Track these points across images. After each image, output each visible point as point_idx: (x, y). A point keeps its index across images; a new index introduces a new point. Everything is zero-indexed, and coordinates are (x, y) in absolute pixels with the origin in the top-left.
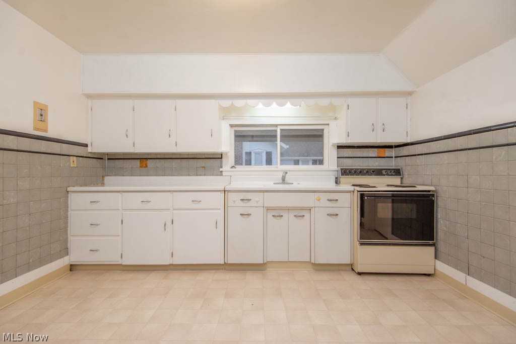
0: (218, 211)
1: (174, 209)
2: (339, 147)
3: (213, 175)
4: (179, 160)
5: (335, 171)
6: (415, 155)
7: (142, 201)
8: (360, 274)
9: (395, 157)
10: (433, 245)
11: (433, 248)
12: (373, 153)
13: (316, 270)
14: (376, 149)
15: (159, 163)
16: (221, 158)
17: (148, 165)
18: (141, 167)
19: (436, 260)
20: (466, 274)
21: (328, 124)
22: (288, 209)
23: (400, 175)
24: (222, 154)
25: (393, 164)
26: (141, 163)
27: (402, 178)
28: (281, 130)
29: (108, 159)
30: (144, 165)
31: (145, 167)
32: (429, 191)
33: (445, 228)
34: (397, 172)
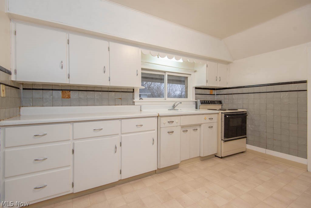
0: (154, 132)
1: (122, 134)
2: (196, 88)
3: (127, 105)
4: (100, 93)
5: (194, 102)
6: (232, 94)
7: (94, 130)
8: (222, 158)
9: (216, 95)
10: (246, 137)
11: (245, 139)
12: (208, 92)
13: (202, 160)
14: (209, 90)
15: (82, 95)
16: (133, 92)
17: (71, 96)
18: (63, 97)
19: (247, 145)
20: (265, 148)
21: (190, 75)
22: (190, 126)
23: (222, 104)
24: (134, 89)
25: (216, 98)
26: (63, 94)
27: (222, 105)
28: (168, 75)
29: (24, 89)
30: (67, 96)
31: (67, 98)
32: (243, 112)
33: (252, 129)
34: (220, 102)
